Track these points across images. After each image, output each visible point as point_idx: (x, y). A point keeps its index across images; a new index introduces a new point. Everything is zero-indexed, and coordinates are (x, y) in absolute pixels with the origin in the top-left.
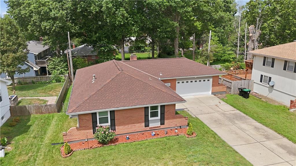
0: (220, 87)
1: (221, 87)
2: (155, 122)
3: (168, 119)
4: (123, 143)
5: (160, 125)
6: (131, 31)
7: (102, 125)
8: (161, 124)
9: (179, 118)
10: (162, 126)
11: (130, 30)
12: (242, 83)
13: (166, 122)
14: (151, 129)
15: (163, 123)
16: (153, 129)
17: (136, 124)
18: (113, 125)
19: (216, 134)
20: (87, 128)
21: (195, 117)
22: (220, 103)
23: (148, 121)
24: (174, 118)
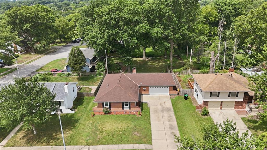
0: (174, 91)
2: (126, 108)
3: (132, 107)
9: (137, 108)
12: (187, 91)
18: (110, 107)
19: (150, 116)
20: (100, 107)
21: (149, 107)
22: (168, 101)
23: (124, 107)
24: (134, 107)
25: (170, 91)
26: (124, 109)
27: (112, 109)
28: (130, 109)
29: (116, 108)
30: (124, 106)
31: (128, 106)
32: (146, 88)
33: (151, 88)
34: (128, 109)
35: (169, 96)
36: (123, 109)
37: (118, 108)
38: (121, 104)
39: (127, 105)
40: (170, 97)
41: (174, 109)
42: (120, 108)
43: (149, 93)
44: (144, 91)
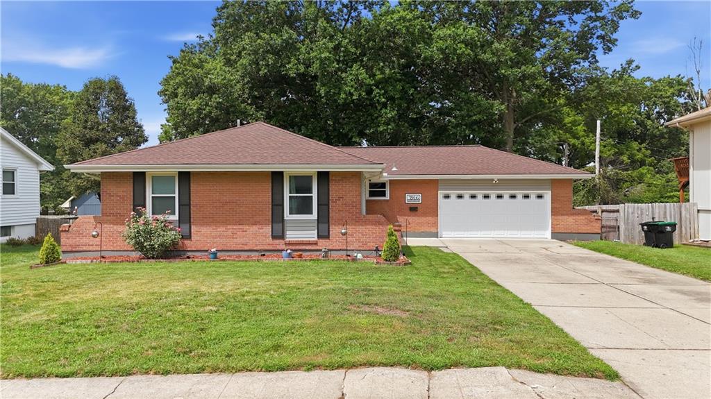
0: (577, 217)
1: (581, 217)
2: (301, 229)
3: (340, 222)
5: (315, 239)
8: (319, 237)
12: (657, 211)
13: (335, 230)
14: (290, 247)
16: (297, 247)
17: (247, 227)
18: (185, 218)
20: (119, 219)
21: (451, 253)
22: (561, 246)
23: (283, 220)
24: (358, 221)
25: (555, 212)
26: (282, 237)
27: (202, 235)
28: (324, 235)
29: (225, 222)
30: (288, 216)
31: (314, 216)
32: (419, 196)
33: (447, 197)
34: (312, 235)
35: (555, 241)
36: (274, 237)
37: (241, 227)
38: (267, 197)
39: (302, 206)
42: (254, 227)
43: (436, 224)
44: (413, 213)
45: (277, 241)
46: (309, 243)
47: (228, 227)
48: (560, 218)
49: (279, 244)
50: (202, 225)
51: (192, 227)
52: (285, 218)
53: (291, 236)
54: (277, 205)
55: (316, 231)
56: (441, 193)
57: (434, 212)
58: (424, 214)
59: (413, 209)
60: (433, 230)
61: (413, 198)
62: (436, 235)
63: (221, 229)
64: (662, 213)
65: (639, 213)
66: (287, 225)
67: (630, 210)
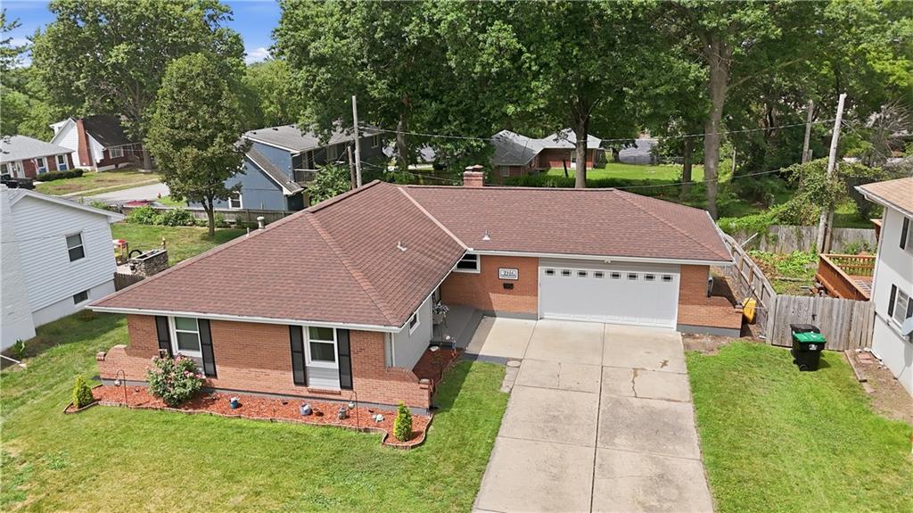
0: (711, 308)
1: (717, 308)
2: (324, 377)
3: (364, 375)
4: (211, 414)
5: (338, 389)
6: (528, 94)
7: (184, 353)
8: (342, 387)
9: (397, 380)
10: (346, 394)
11: (525, 93)
12: (820, 307)
13: (357, 382)
14: (314, 395)
15: (347, 385)
16: (321, 396)
17: (269, 371)
18: (209, 358)
19: (485, 460)
20: (144, 352)
21: (506, 391)
22: (665, 364)
23: (304, 368)
24: (382, 375)
26: (305, 384)
27: (226, 376)
29: (249, 365)
30: (309, 362)
31: (335, 365)
32: (515, 272)
33: (550, 272)
34: (335, 385)
35: (679, 336)
36: (296, 383)
37: (263, 370)
38: (285, 343)
40: (687, 346)
41: (702, 421)
42: (276, 371)
43: (535, 305)
44: (508, 291)
45: (301, 388)
46: (332, 393)
47: (252, 369)
48: (690, 307)
49: (303, 391)
50: (225, 365)
51: (217, 367)
52: (307, 365)
53: (315, 383)
54: (297, 352)
55: (338, 381)
56: (542, 270)
57: (533, 290)
58: (522, 293)
59: (508, 286)
60: (531, 311)
61: (506, 274)
62: (535, 317)
63: (245, 371)
64: (826, 310)
65: (796, 307)
66: (310, 373)
67: (784, 304)
